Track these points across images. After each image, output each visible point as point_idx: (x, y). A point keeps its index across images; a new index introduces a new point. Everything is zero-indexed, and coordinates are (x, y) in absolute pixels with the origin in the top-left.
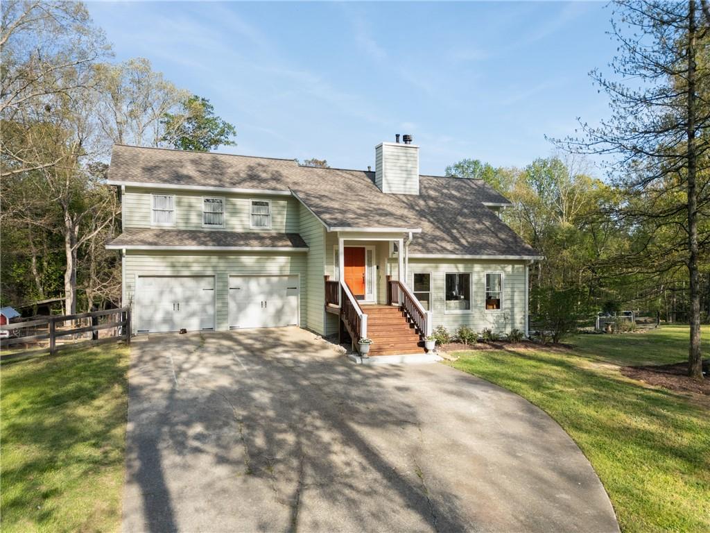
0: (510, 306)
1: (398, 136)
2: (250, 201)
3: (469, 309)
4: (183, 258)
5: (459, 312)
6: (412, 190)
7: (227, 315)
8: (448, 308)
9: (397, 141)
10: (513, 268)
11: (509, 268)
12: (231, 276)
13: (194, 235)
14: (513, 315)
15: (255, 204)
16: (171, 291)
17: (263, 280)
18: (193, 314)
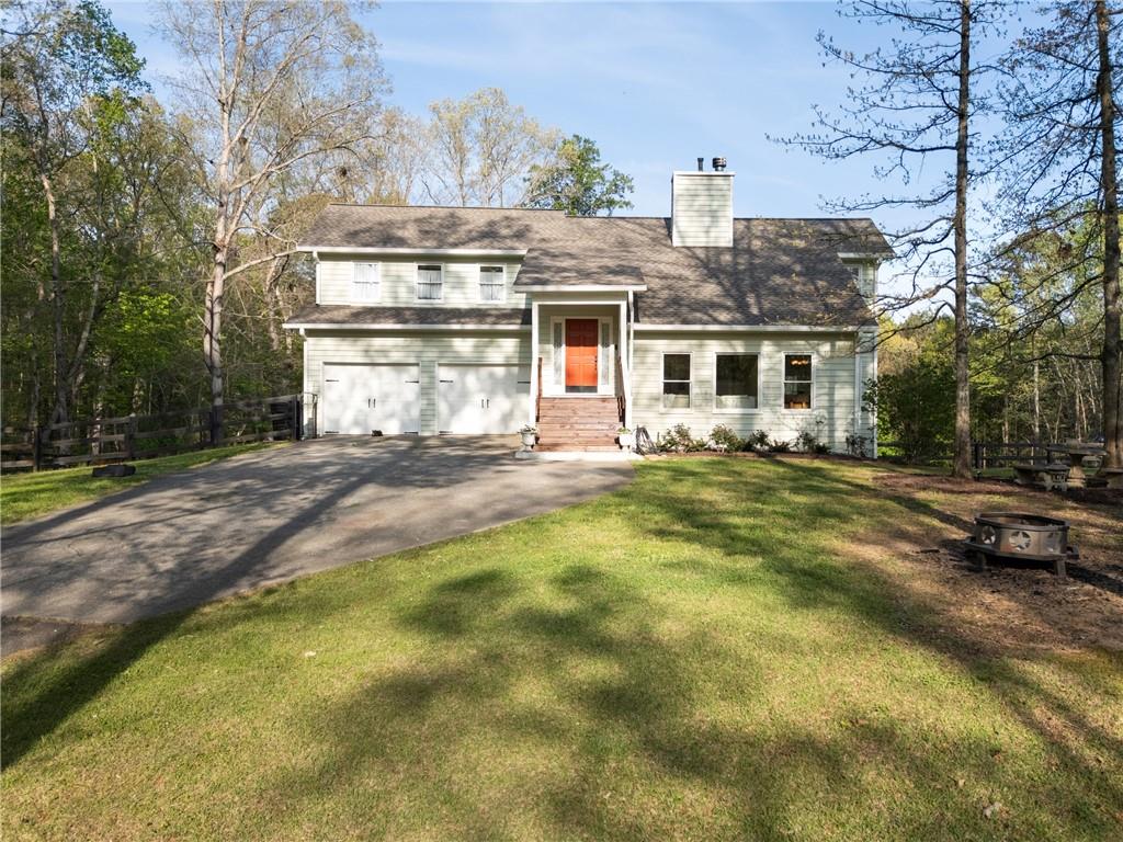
0: (826, 404)
1: (701, 160)
2: (477, 266)
3: (756, 407)
4: (378, 342)
5: (739, 411)
6: (722, 240)
7: (434, 415)
8: (720, 405)
9: (700, 168)
10: (833, 346)
11: (825, 348)
12: (440, 365)
13: (397, 313)
14: (831, 419)
15: (483, 269)
16: (365, 385)
17: (484, 371)
18: (392, 415)
